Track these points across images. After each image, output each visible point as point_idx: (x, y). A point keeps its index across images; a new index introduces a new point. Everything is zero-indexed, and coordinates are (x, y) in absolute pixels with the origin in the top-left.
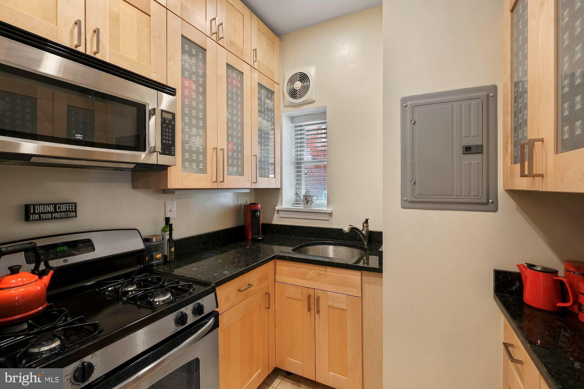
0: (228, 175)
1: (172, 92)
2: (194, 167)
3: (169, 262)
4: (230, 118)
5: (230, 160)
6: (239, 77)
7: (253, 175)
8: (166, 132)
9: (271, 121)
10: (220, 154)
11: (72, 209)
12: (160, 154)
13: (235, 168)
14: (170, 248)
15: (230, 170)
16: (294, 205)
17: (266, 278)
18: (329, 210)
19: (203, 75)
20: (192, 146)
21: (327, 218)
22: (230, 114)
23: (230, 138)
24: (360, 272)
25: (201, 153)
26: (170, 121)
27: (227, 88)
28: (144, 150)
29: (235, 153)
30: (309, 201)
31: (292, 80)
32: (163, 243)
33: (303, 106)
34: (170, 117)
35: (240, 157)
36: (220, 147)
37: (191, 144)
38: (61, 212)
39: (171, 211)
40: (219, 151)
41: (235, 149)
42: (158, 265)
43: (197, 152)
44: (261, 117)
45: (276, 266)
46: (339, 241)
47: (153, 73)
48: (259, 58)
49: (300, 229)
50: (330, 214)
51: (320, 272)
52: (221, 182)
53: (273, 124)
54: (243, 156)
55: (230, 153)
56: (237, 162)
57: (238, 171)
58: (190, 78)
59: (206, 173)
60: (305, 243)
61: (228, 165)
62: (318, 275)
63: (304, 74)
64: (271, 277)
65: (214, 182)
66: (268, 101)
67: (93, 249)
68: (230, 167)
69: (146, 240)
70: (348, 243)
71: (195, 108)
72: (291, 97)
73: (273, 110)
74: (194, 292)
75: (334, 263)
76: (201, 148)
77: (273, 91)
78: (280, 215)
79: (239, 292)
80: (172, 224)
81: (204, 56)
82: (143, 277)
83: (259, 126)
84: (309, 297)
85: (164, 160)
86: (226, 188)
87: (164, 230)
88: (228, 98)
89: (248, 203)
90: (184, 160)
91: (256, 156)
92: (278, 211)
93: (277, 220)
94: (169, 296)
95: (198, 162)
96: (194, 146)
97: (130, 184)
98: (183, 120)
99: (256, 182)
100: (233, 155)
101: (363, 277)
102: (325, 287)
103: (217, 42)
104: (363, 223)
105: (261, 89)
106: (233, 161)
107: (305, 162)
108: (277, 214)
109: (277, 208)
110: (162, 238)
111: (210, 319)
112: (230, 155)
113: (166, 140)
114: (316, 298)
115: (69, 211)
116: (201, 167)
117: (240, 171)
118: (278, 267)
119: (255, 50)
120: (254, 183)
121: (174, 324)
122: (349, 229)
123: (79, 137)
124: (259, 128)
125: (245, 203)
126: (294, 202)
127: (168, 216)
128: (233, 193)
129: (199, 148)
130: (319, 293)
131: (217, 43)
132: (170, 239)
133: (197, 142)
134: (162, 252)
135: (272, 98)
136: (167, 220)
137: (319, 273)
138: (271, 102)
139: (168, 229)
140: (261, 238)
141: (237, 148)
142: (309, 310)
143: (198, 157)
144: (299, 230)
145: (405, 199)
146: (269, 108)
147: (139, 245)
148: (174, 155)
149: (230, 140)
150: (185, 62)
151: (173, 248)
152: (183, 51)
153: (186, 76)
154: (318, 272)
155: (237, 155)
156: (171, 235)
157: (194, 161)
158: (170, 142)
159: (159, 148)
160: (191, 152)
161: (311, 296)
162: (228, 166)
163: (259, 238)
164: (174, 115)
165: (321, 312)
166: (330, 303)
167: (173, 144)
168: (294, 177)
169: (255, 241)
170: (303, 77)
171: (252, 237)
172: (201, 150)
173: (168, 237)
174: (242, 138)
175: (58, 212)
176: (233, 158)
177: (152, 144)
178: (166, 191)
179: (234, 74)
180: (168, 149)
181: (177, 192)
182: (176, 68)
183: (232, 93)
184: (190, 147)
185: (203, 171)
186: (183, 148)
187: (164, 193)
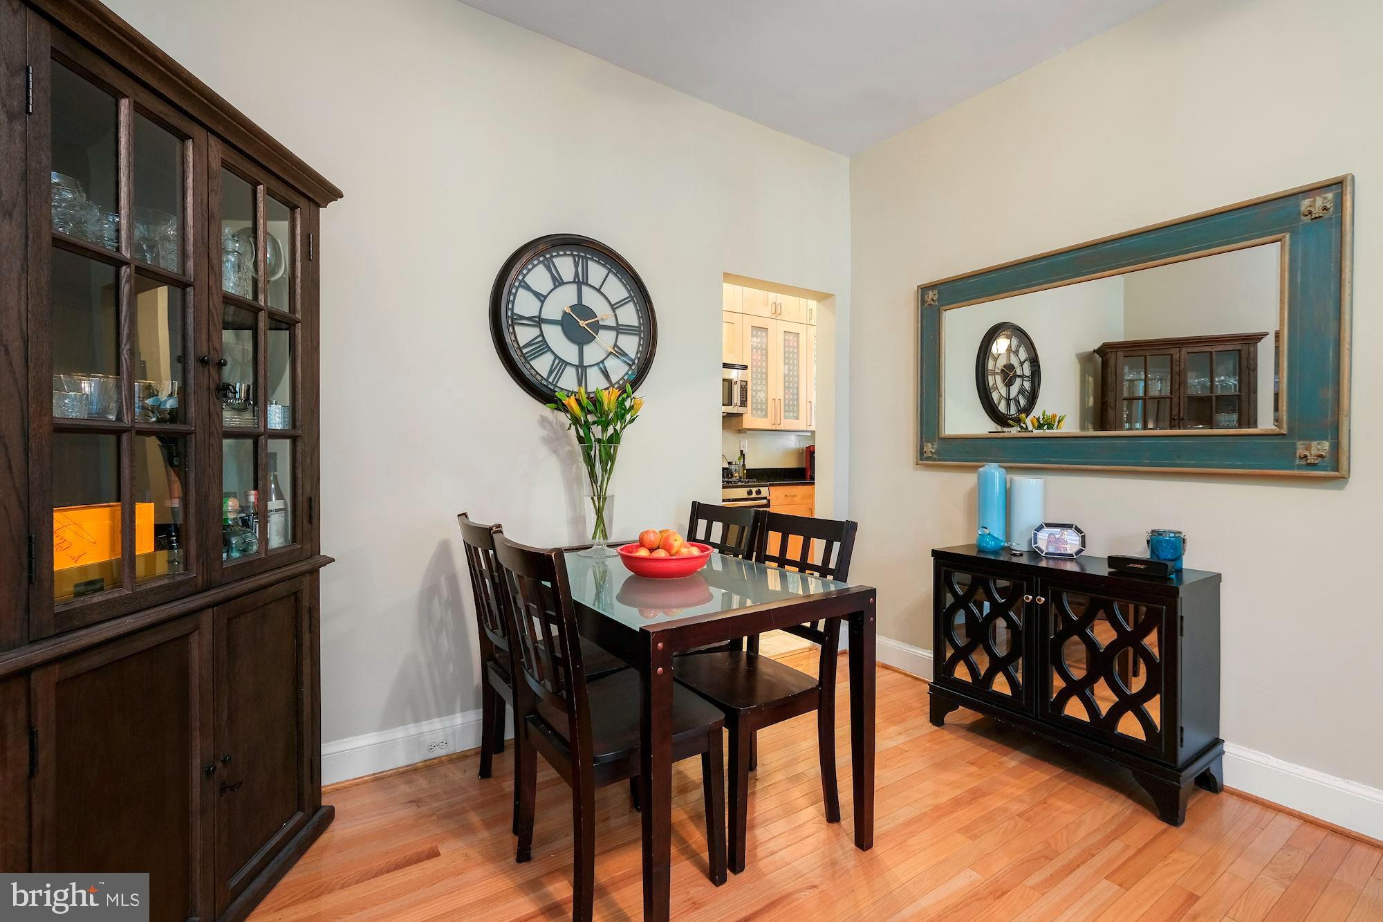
0: (785, 418)
1: (745, 368)
2: (760, 413)
4: (787, 373)
5: (787, 407)
6: (795, 337)
7: (808, 419)
8: (743, 393)
10: (778, 403)
12: (739, 406)
13: (791, 413)
14: (743, 471)
15: (786, 415)
19: (766, 346)
22: (787, 370)
23: (787, 389)
25: (763, 404)
26: (745, 386)
27: (785, 350)
28: (731, 405)
29: (791, 402)
34: (744, 384)
35: (795, 403)
36: (778, 398)
37: (757, 396)
39: (744, 446)
40: (777, 401)
41: (791, 398)
43: (761, 403)
47: (736, 358)
52: (780, 424)
54: (798, 403)
55: (787, 402)
56: (793, 408)
57: (793, 416)
58: (757, 352)
59: (767, 418)
61: (785, 411)
65: (774, 424)
68: (787, 413)
71: (759, 367)
76: (764, 399)
80: (745, 455)
81: (767, 333)
85: (741, 410)
86: (782, 429)
87: (739, 459)
88: (785, 358)
90: (752, 409)
91: (811, 402)
95: (762, 409)
96: (759, 398)
98: (752, 382)
100: (789, 403)
103: (777, 318)
106: (789, 408)
110: (738, 464)
113: (742, 397)
116: (764, 414)
117: (795, 415)
119: (811, 309)
120: (809, 426)
121: (747, 493)
125: (807, 446)
128: (795, 435)
129: (762, 399)
131: (777, 320)
132: (744, 465)
133: (761, 395)
134: (739, 474)
136: (742, 451)
139: (743, 458)
141: (793, 396)
143: (761, 406)
148: (747, 407)
149: (787, 391)
150: (754, 342)
151: (746, 471)
152: (753, 336)
153: (754, 352)
155: (793, 403)
156: (744, 462)
157: (759, 409)
158: (745, 399)
159: (739, 404)
160: (757, 403)
164: (747, 382)
167: (747, 400)
172: (764, 401)
173: (742, 464)
174: (798, 388)
176: (789, 405)
177: (735, 402)
178: (742, 431)
179: (791, 337)
180: (743, 403)
181: (748, 432)
182: (748, 350)
183: (789, 352)
184: (757, 400)
185: (766, 416)
186: (752, 401)
187: (739, 433)
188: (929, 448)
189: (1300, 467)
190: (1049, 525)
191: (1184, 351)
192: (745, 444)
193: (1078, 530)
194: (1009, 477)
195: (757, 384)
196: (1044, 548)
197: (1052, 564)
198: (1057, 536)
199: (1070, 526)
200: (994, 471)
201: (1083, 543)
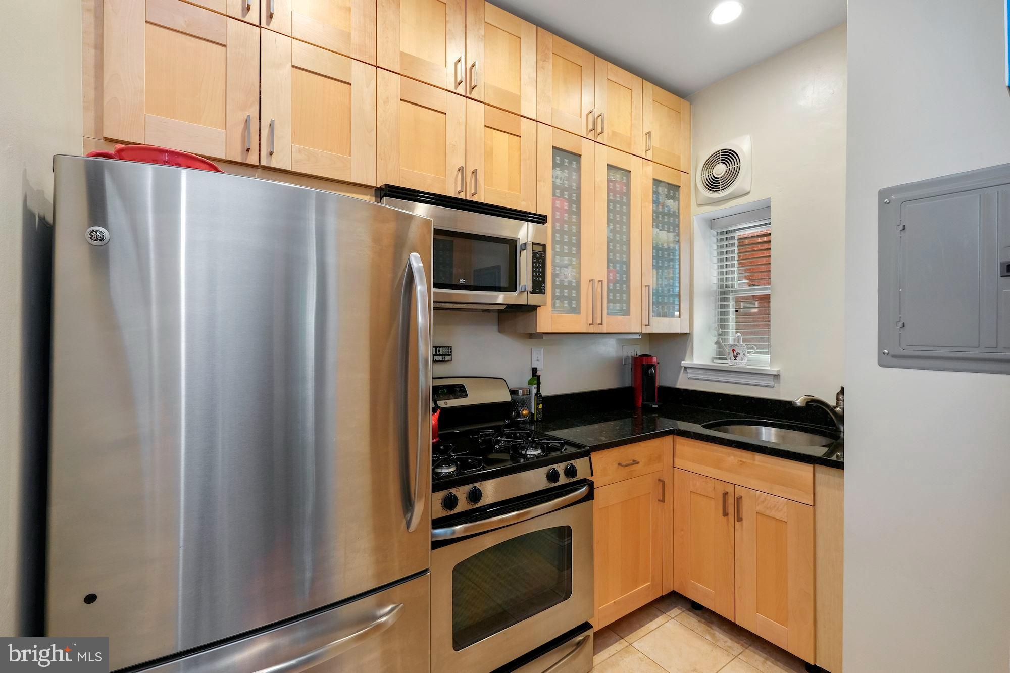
0: (607, 314)
1: (541, 219)
2: (566, 305)
3: (536, 421)
4: (611, 238)
5: (611, 294)
6: (625, 178)
7: (644, 315)
8: (536, 267)
9: (674, 231)
10: (598, 287)
11: (448, 352)
12: (531, 293)
13: (618, 305)
14: (538, 404)
15: (611, 308)
16: (715, 361)
17: (659, 458)
18: (774, 369)
19: (577, 188)
20: (563, 280)
21: (771, 383)
22: (611, 231)
23: (611, 264)
24: (812, 465)
25: (574, 288)
26: (541, 254)
27: (608, 197)
28: (515, 290)
29: (618, 285)
30: (739, 354)
31: (710, 163)
32: (530, 399)
33: (728, 202)
34: (540, 249)
35: (624, 289)
36: (597, 278)
37: (562, 277)
38: (440, 355)
39: (538, 361)
40: (596, 284)
41: (618, 278)
42: (524, 422)
43: (570, 287)
44: (657, 227)
45: (676, 445)
46: (791, 423)
47: (523, 200)
48: (655, 141)
49: (721, 398)
50: (777, 376)
51: (744, 460)
52: (599, 324)
53: (678, 235)
54: (629, 287)
55: (611, 284)
56: (621, 297)
57: (621, 310)
58: (562, 195)
59: (579, 313)
60: (726, 420)
61: (609, 301)
62: (741, 465)
63: (731, 150)
64: (667, 459)
65: (590, 324)
66: (670, 203)
67: (466, 396)
68: (611, 305)
69: (513, 392)
70: (808, 425)
71: (566, 221)
72: (709, 189)
73: (677, 214)
74: (566, 451)
75: (766, 447)
76: (574, 281)
77: (677, 184)
78: (690, 375)
79: (620, 467)
80: (540, 376)
81: (579, 163)
82: (512, 430)
83: (654, 242)
84: (725, 494)
85: (533, 299)
86: (605, 332)
87: (530, 383)
88: (609, 210)
89: (639, 354)
90: (554, 297)
91: (649, 286)
92: (686, 368)
93: (683, 382)
94: (539, 452)
95: (570, 299)
96: (566, 280)
97: (495, 328)
98: (553, 249)
99: (648, 324)
100: (615, 287)
101: (817, 474)
102: (753, 483)
103: (595, 140)
104: (838, 394)
105: (657, 187)
106: (614, 296)
107: (735, 291)
108: (684, 372)
109: (684, 364)
110: (528, 391)
111: (583, 487)
112: (611, 288)
113: (536, 276)
114: (736, 498)
115: (447, 355)
116: (574, 306)
117: (624, 308)
118: (678, 447)
119: (649, 133)
120: (646, 325)
121: (546, 479)
122: (806, 402)
123: (462, 281)
124: (655, 245)
125: (634, 355)
126: (714, 355)
127: (535, 367)
128: (617, 339)
129: (571, 281)
130: (740, 491)
131: (595, 142)
132: (538, 394)
133: (569, 274)
134: (530, 409)
135: (677, 196)
136: (534, 370)
137: (741, 461)
138: (674, 202)
139: (536, 382)
140: (657, 406)
141: (621, 277)
142: (725, 514)
143: (569, 293)
144: (721, 400)
145: (885, 351)
146: (671, 212)
147: (506, 397)
148: (544, 294)
149: (611, 268)
150: (557, 177)
151: (541, 405)
152: (555, 165)
153: (558, 195)
154: (740, 459)
155: (621, 287)
156: (538, 388)
157: (565, 298)
158: (541, 279)
159: (530, 288)
160: (562, 287)
161: (729, 494)
162: (608, 303)
163: (654, 406)
164: (544, 246)
165: (744, 521)
166: (760, 508)
167: (544, 281)
168: (715, 315)
169: (647, 410)
170: (728, 156)
171: (643, 405)
172: (574, 284)
173: (534, 391)
174: (628, 263)
175: (438, 355)
176: (615, 291)
177: (523, 283)
178: (534, 336)
179: (618, 176)
180: (538, 286)
181: (545, 337)
182: (546, 189)
183: (615, 202)
184: (562, 281)
185: (576, 310)
186: (554, 282)
187: (531, 338)
192: (539, 357)
195: (562, 254)
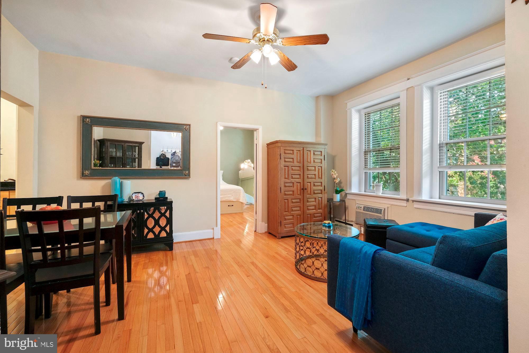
188: (87, 172)
189: (184, 176)
190: (135, 193)
191: (126, 144)
193: (142, 193)
194: (121, 181)
196: (134, 199)
197: (136, 202)
198: (137, 196)
199: (140, 192)
200: (117, 179)
201: (144, 197)
